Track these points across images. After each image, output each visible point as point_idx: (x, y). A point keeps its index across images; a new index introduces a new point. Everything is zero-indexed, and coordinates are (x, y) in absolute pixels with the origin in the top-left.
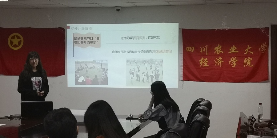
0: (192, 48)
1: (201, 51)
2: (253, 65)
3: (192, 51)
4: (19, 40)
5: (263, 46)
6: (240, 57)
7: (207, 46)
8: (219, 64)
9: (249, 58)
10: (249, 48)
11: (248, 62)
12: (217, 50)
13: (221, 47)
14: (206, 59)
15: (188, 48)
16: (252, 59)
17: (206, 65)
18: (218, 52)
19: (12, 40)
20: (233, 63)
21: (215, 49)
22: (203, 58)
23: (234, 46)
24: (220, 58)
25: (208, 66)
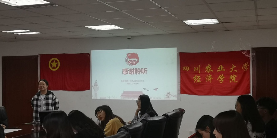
0: (187, 68)
1: (195, 70)
2: (237, 81)
3: (188, 70)
4: (57, 63)
5: (245, 66)
6: (227, 74)
7: (199, 66)
8: (209, 80)
9: (234, 75)
10: (234, 67)
11: (233, 78)
12: (208, 69)
13: (211, 66)
14: (199, 76)
15: (184, 68)
16: (236, 76)
17: (199, 81)
18: (209, 71)
19: (52, 63)
20: (221, 80)
21: (206, 68)
22: (196, 76)
23: (221, 66)
24: (210, 76)
25: (200, 82)
